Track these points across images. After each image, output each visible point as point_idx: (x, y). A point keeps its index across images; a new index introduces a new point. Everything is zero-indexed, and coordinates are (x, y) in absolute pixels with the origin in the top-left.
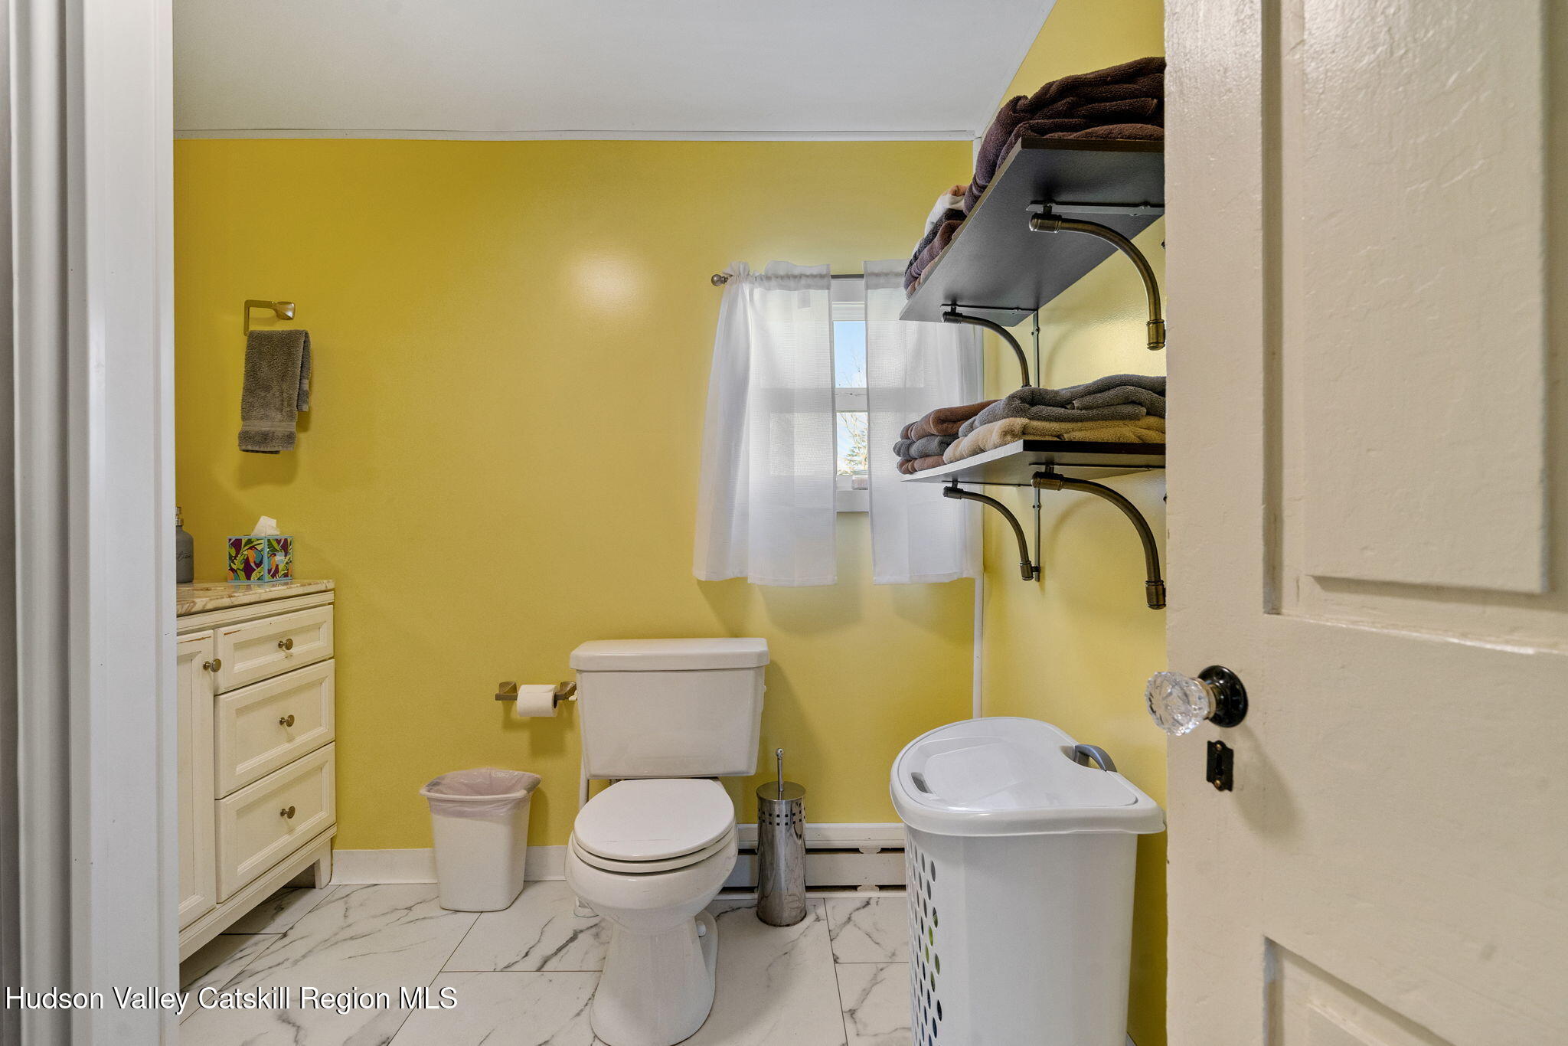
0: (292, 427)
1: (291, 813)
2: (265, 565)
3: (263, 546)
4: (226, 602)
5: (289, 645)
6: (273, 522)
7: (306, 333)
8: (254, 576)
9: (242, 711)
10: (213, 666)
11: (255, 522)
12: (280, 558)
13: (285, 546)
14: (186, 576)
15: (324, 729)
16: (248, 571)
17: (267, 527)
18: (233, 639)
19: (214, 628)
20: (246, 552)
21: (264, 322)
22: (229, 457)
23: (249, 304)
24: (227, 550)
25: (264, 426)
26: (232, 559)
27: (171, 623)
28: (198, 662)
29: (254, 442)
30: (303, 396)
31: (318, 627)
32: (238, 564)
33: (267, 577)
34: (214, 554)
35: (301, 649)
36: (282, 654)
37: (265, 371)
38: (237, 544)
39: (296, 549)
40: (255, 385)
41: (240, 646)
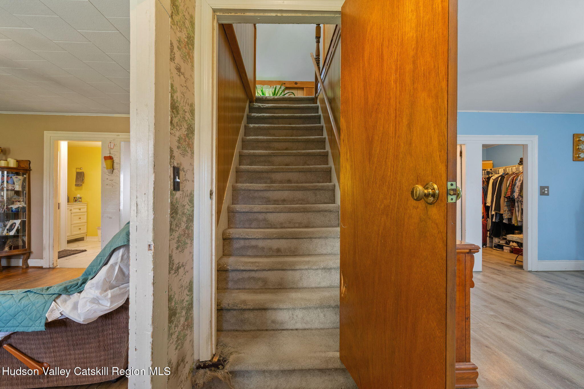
0: (81, 183)
1: (80, 229)
2: (78, 200)
3: (78, 198)
4: (72, 204)
5: (80, 209)
6: (79, 195)
7: (84, 172)
8: (77, 201)
9: (74, 216)
10: (71, 210)
11: (77, 195)
12: (80, 199)
13: (81, 198)
14: (68, 201)
15: (85, 221)
16: (76, 201)
17: (79, 196)
18: (73, 208)
19: (71, 206)
20: (76, 199)
21: (78, 171)
22: (74, 187)
23: (76, 168)
24: (73, 198)
25: (78, 183)
26: (74, 200)
27: (67, 205)
28: (69, 209)
29: (77, 185)
30: (83, 180)
31: (84, 208)
32: (75, 200)
33: (78, 202)
34: (72, 199)
35: (82, 210)
36: (79, 210)
37: (78, 177)
38: (74, 198)
39: (82, 199)
40: (77, 178)
41: (74, 209)
